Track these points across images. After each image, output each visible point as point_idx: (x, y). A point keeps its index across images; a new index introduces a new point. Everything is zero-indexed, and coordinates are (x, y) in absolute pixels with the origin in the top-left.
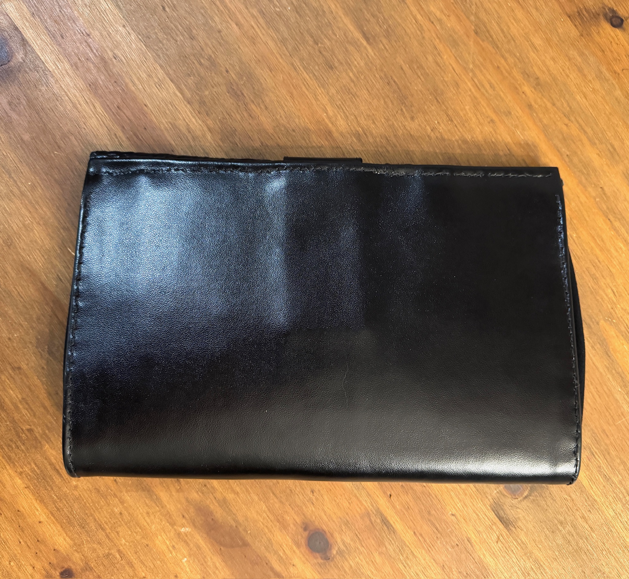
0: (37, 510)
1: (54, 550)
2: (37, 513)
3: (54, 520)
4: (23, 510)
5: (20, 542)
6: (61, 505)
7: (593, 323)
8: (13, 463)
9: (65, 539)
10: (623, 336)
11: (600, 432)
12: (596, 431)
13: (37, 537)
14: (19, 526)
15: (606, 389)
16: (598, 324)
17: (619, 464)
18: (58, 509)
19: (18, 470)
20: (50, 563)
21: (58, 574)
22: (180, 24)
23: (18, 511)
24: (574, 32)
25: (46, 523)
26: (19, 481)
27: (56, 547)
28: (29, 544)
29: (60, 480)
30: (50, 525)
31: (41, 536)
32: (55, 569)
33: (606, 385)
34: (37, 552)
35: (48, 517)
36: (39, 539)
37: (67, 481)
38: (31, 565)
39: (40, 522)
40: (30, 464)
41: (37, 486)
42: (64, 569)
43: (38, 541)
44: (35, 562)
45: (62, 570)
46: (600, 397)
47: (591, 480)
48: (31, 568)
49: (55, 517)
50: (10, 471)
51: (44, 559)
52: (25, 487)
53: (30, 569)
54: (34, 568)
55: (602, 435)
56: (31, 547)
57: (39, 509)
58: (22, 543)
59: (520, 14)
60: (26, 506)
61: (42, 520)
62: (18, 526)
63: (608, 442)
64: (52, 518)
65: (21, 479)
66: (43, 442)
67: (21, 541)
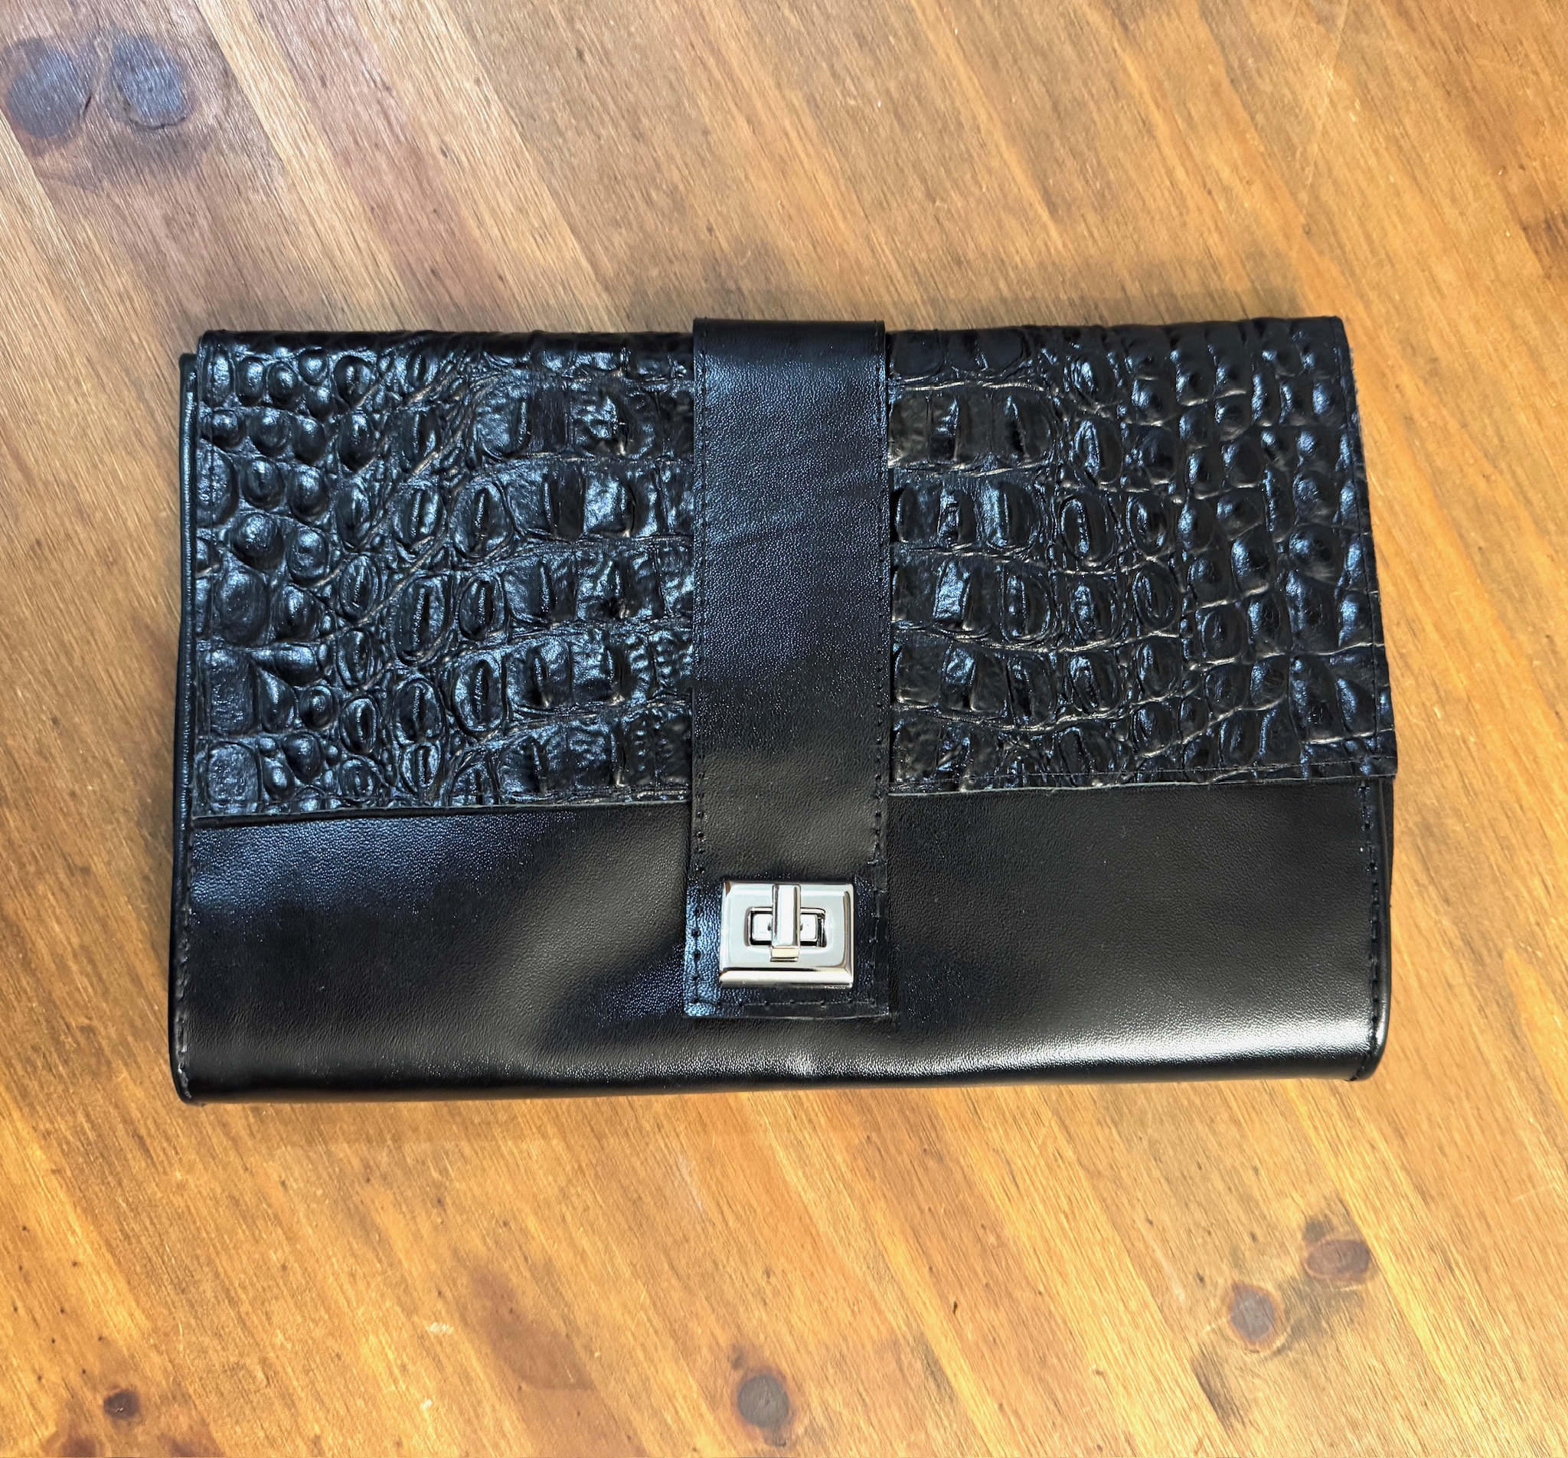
0: (74, 1233)
1: (100, 1339)
2: (72, 1240)
3: (112, 1263)
4: (37, 1227)
5: (16, 1309)
6: (137, 1228)
7: (1489, 951)
8: (31, 1105)
9: (131, 1315)
10: (1554, 992)
11: (1473, 1214)
12: (1463, 1211)
13: (62, 1299)
14: (21, 1268)
15: (1499, 1114)
16: (1500, 956)
17: (1507, 1298)
18: (127, 1237)
19: (41, 1126)
20: (84, 1372)
21: (100, 1402)
22: (613, 98)
23: (25, 1228)
24: (1531, 267)
25: (90, 1268)
26: (37, 1153)
27: (106, 1333)
28: (38, 1317)
29: (143, 1165)
30: (98, 1274)
31: (73, 1299)
32: (94, 1389)
33: (1500, 1105)
34: (56, 1337)
35: (97, 1252)
36: (67, 1308)
37: (161, 1169)
38: (34, 1371)
39: (75, 1264)
40: (73, 1113)
41: (82, 1171)
42: (117, 1391)
43: (62, 1311)
44: (46, 1365)
45: (112, 1393)
46: (1483, 1131)
47: (1437, 1328)
48: (34, 1378)
49: (114, 1255)
50: (19, 1125)
51: (70, 1360)
52: (53, 1172)
53: (29, 1381)
54: (40, 1378)
55: (1477, 1222)
56: (43, 1323)
57: (78, 1230)
58: (21, 1310)
59: (1413, 203)
60: (46, 1219)
61: (81, 1258)
62: (17, 1267)
63: (1488, 1241)
64: (108, 1256)
65: (46, 1148)
66: (117, 1063)
67: (19, 1304)
